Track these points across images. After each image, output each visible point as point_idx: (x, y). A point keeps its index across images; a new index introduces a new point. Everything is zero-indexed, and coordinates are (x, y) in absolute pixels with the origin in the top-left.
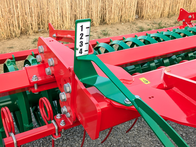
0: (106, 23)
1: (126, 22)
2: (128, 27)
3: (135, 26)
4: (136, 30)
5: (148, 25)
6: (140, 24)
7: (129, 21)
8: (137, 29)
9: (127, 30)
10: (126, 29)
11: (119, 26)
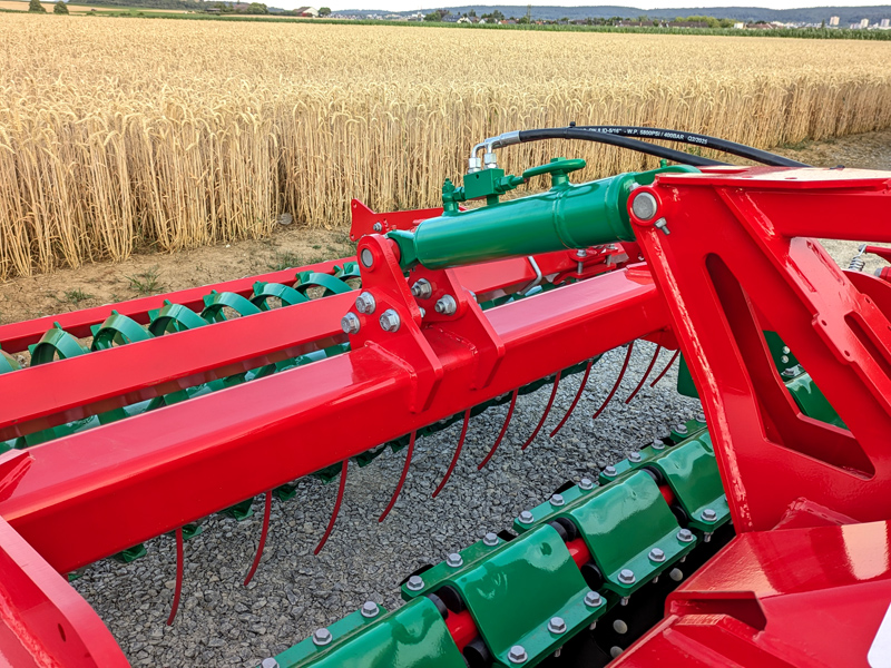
0: (159, 248)
1: (239, 240)
2: (239, 259)
3: (268, 254)
4: (270, 267)
5: (316, 248)
6: (290, 245)
7: (250, 237)
8: (272, 263)
9: (235, 268)
10: (235, 264)
11: (210, 255)
